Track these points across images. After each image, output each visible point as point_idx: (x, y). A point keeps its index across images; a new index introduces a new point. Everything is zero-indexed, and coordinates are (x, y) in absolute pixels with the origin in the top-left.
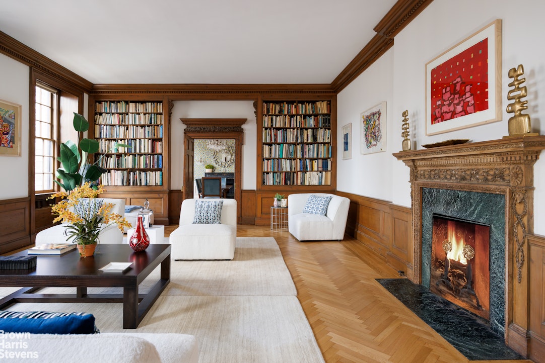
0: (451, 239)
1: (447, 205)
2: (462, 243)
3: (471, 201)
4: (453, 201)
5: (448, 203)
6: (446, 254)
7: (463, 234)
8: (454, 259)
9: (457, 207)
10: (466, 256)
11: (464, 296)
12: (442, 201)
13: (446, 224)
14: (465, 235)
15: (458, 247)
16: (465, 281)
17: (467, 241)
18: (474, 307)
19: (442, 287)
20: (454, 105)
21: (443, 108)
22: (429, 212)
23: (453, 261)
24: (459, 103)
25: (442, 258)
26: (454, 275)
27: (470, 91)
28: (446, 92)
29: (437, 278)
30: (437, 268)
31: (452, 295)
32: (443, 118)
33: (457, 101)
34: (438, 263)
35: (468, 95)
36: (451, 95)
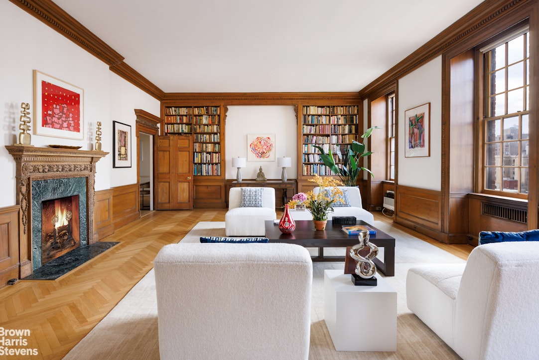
0: (58, 213)
1: (54, 190)
2: (65, 212)
3: (70, 184)
4: (59, 186)
5: (54, 189)
6: (54, 226)
7: (66, 206)
9: (61, 190)
10: (67, 219)
11: (67, 245)
12: (50, 189)
13: (54, 204)
15: (62, 216)
16: (67, 235)
17: (67, 209)
18: (73, 246)
19: (52, 253)
20: (62, 120)
21: (54, 118)
22: (37, 202)
23: (59, 227)
24: (65, 121)
25: (51, 231)
26: (60, 237)
27: (72, 117)
28: (56, 108)
29: (47, 249)
30: (47, 241)
31: (60, 251)
32: (53, 127)
33: (64, 119)
34: (49, 236)
35: (71, 119)
36: (60, 112)
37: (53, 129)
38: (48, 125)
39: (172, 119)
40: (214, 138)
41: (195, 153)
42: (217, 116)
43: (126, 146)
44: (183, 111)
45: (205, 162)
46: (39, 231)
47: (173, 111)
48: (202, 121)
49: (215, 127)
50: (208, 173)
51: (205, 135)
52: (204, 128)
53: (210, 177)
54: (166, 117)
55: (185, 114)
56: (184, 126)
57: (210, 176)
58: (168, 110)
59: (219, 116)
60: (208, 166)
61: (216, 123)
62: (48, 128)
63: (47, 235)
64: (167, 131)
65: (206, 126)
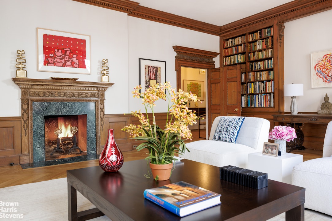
0: (61, 127)
2: (69, 127)
3: (76, 106)
4: (63, 107)
5: (58, 109)
6: (58, 136)
7: (70, 122)
8: (64, 137)
9: (66, 110)
10: (72, 132)
11: (71, 152)
12: (53, 109)
13: (57, 120)
14: (71, 122)
15: (66, 130)
16: (72, 144)
17: (73, 125)
18: (78, 154)
19: (55, 154)
20: (65, 60)
21: (55, 59)
22: (40, 116)
23: (63, 138)
24: (68, 61)
25: (54, 139)
26: (64, 145)
27: (76, 57)
28: (58, 51)
29: (51, 151)
30: (50, 146)
31: (64, 155)
32: (55, 65)
33: (67, 59)
34: (51, 143)
35: (75, 59)
36: (63, 55)
37: (55, 67)
38: (50, 64)
39: (229, 51)
40: (268, 64)
41: (249, 83)
42: (270, 38)
43: (158, 79)
44: (238, 41)
45: (257, 92)
46: (42, 136)
47: (230, 42)
48: (256, 48)
49: (270, 51)
50: (261, 105)
51: (259, 63)
52: (258, 55)
53: (263, 109)
54: (224, 50)
55: (240, 43)
56: (239, 56)
57: (263, 107)
58: (225, 43)
59: (272, 37)
60: (261, 97)
61: (270, 46)
62: (50, 66)
63: (50, 141)
64: (226, 63)
65: (260, 53)
